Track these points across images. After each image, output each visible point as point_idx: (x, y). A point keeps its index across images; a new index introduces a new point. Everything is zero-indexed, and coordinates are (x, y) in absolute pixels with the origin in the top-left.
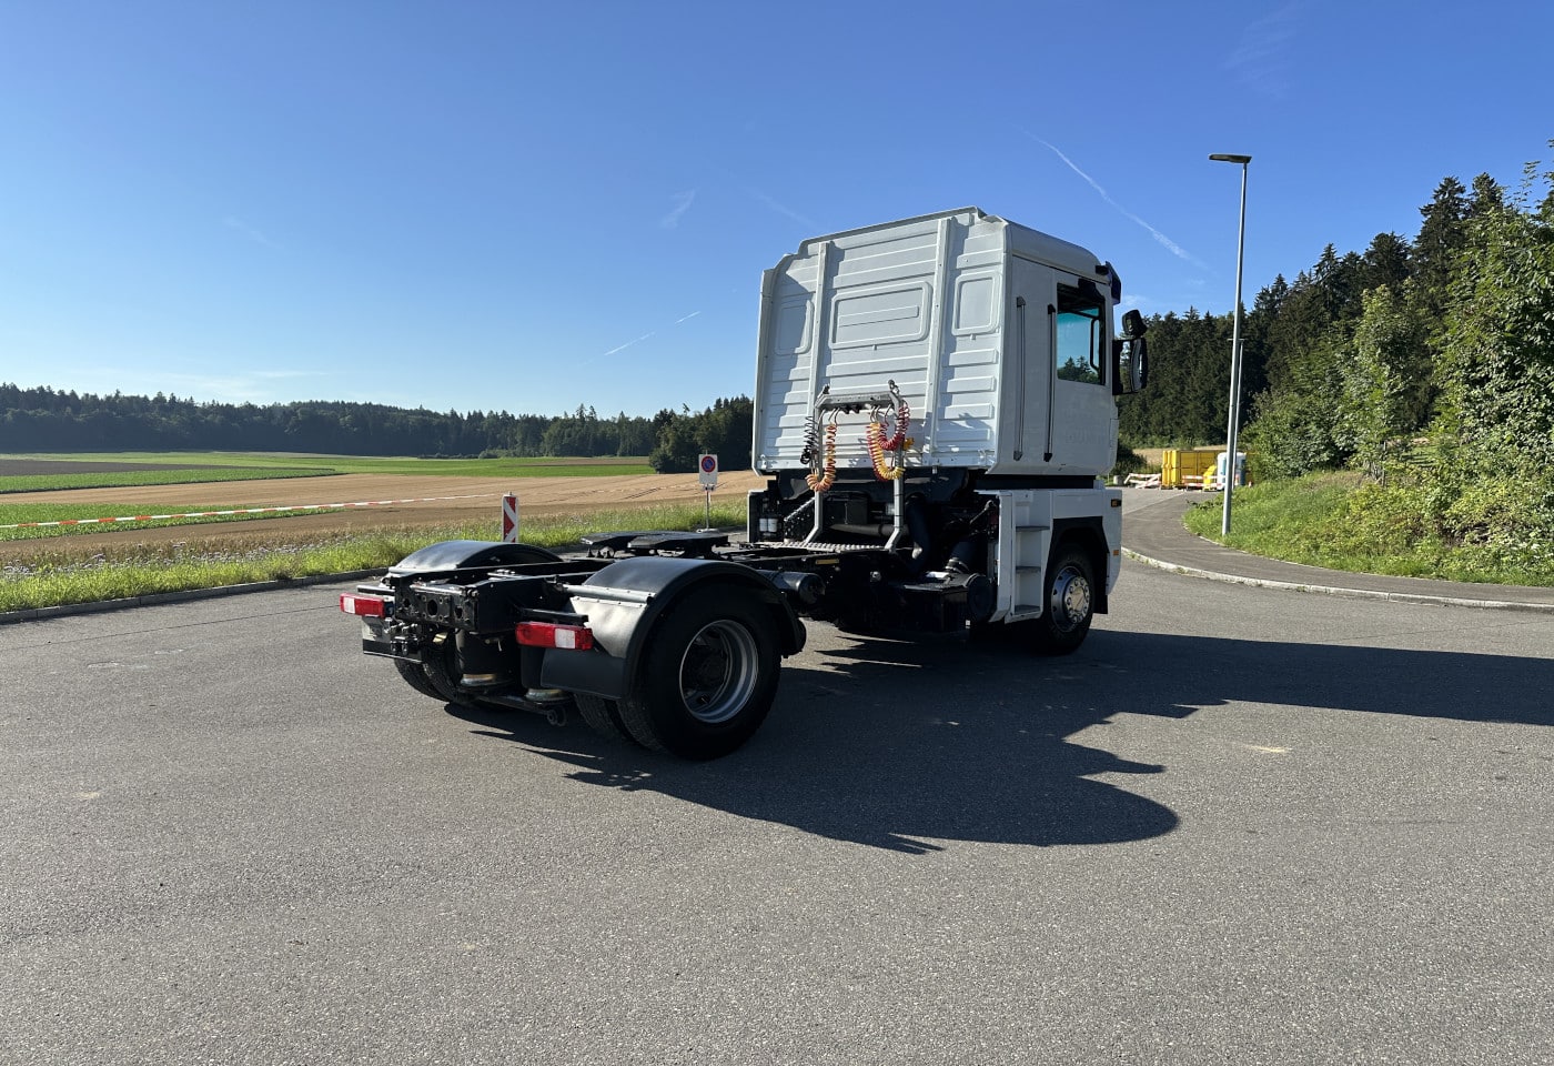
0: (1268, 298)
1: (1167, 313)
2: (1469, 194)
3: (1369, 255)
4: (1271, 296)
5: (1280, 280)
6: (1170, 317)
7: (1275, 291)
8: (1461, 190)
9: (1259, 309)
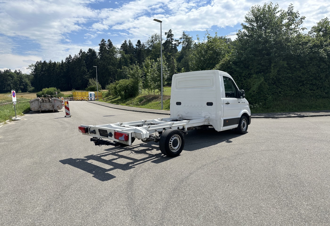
0: (68, 59)
1: (44, 61)
2: (107, 43)
3: (88, 52)
4: (69, 59)
5: (70, 56)
6: (45, 62)
7: (69, 58)
8: (105, 42)
9: (66, 61)
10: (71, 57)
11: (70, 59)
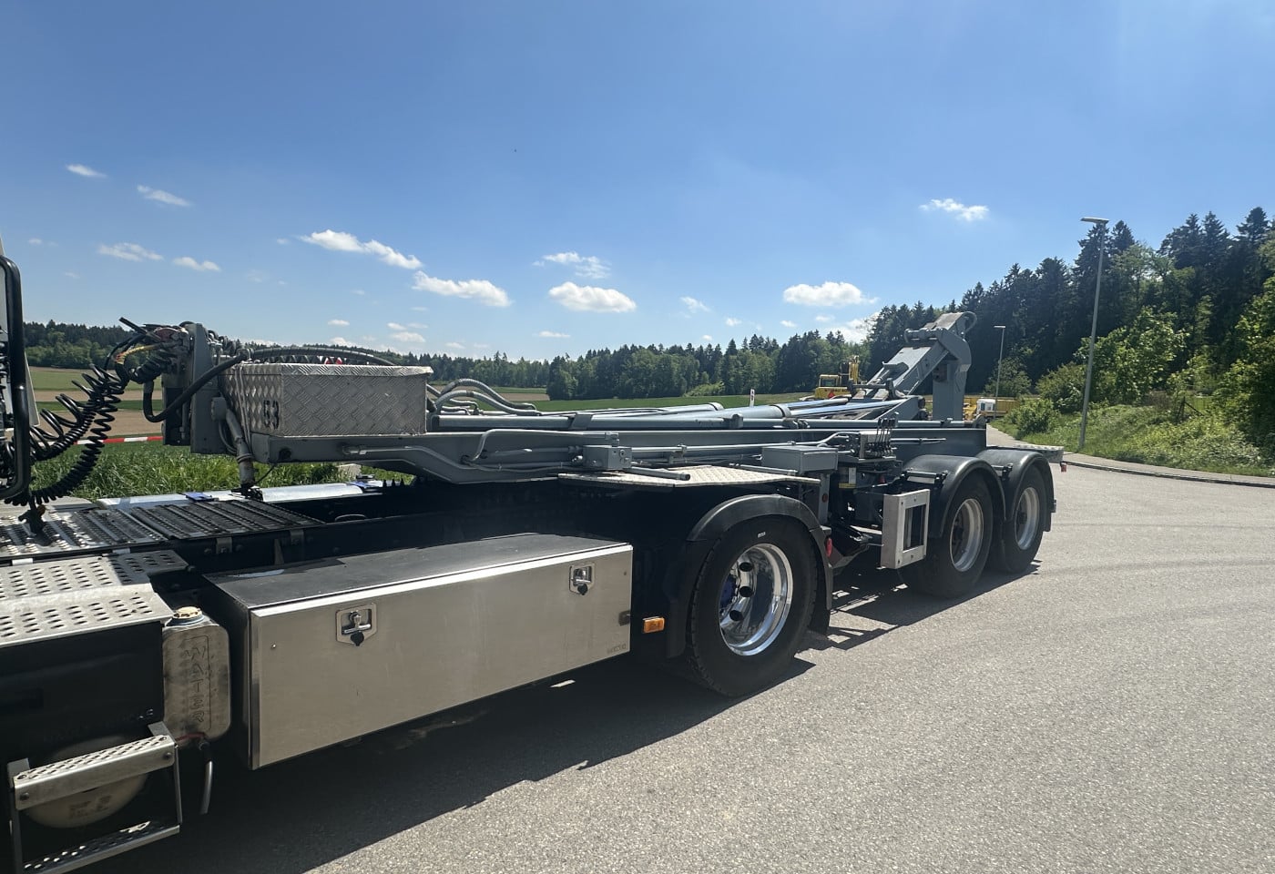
0: (971, 297)
2: (1111, 233)
3: (1039, 272)
5: (979, 286)
7: (976, 293)
8: (1106, 231)
9: (965, 304)
10: (982, 291)
11: (976, 297)
